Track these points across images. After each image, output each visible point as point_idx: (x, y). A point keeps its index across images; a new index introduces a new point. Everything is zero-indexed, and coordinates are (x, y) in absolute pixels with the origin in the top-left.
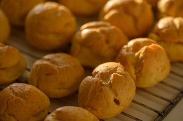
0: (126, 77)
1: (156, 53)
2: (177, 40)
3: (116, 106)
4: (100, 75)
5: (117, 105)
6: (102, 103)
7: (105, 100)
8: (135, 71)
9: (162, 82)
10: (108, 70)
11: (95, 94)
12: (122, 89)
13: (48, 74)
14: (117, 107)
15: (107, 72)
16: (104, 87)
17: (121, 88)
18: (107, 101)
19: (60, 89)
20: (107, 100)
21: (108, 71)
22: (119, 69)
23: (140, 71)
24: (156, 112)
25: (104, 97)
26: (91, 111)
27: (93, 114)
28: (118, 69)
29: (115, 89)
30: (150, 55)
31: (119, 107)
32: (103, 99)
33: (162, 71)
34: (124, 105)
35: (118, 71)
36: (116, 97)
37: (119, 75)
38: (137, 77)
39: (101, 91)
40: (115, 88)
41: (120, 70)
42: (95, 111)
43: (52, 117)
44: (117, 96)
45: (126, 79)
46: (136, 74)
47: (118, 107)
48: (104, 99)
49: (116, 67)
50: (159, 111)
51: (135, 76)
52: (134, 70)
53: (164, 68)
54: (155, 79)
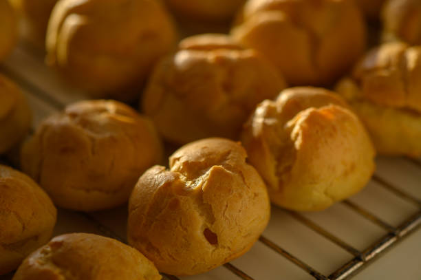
0: (244, 179)
1: (334, 128)
2: (401, 103)
3: (210, 248)
4: (181, 167)
5: (210, 246)
6: (174, 235)
7: (181, 229)
8: (278, 167)
9: (347, 202)
10: (203, 155)
11: (160, 212)
12: (227, 206)
13: (65, 151)
14: (211, 250)
15: (200, 163)
16: (184, 197)
17: (225, 204)
18: (185, 232)
19: (88, 190)
20: (186, 229)
21: (203, 160)
22: (233, 158)
23: (288, 169)
24: (313, 273)
25: (178, 221)
26: (145, 251)
27: (150, 259)
28: (228, 158)
29: (210, 206)
30: (317, 132)
31: (216, 251)
32: (176, 227)
33: (346, 174)
34: (229, 248)
35: (227, 162)
36: (209, 226)
37: (228, 171)
38: (281, 183)
39: (175, 205)
40: (209, 203)
41: (235, 160)
42: (156, 253)
43: (43, 255)
44: (212, 223)
45: (245, 183)
46: (278, 174)
47: (214, 251)
48: (179, 226)
49: (226, 150)
50: (319, 274)
51: (274, 180)
52: (275, 163)
53: (353, 167)
54: (326, 193)
